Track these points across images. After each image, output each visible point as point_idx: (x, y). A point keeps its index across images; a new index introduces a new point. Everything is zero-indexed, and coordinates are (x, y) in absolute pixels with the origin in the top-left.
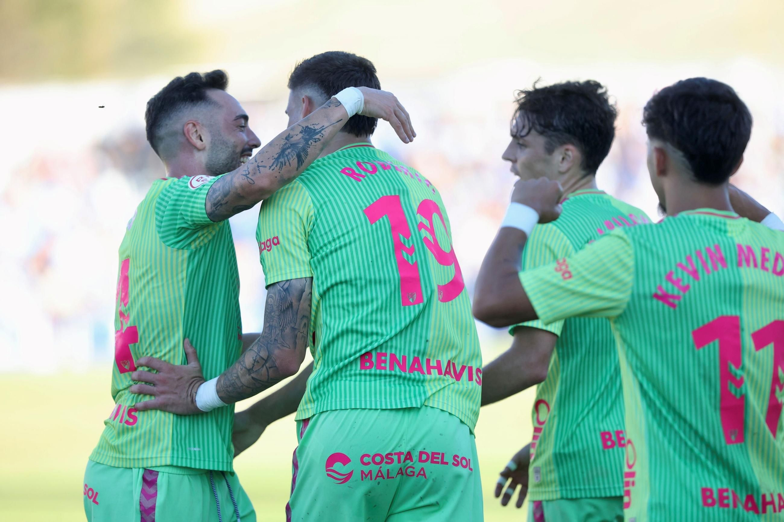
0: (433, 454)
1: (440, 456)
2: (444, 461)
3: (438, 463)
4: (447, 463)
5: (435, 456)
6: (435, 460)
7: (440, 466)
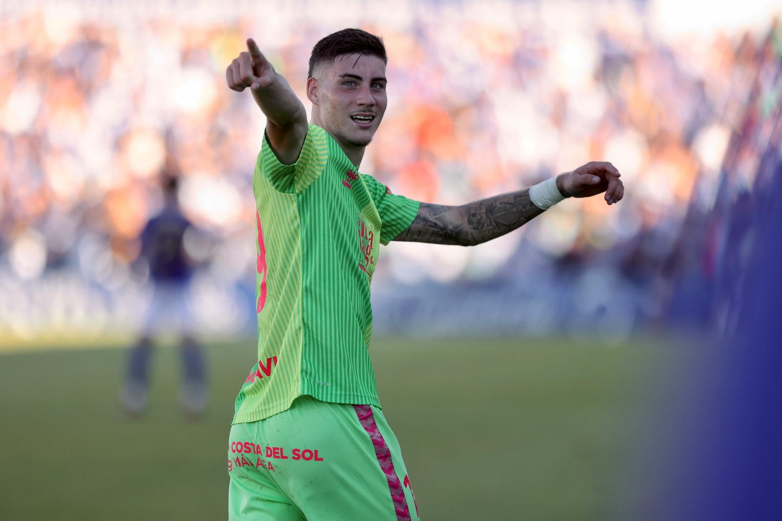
0: (275, 449)
1: (279, 451)
2: (284, 455)
3: (278, 457)
4: (286, 458)
5: (276, 451)
6: (276, 455)
7: (280, 460)
